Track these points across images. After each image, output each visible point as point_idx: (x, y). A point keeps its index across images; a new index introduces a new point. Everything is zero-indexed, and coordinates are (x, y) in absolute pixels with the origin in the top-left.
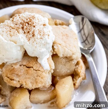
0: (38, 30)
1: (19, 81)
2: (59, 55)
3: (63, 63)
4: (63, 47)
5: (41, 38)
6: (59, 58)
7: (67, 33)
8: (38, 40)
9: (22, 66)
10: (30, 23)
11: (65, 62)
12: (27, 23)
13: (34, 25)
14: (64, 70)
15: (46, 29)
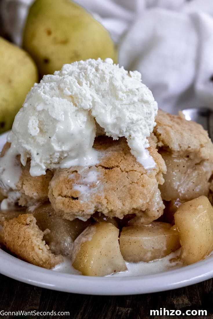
2: (171, 146)
11: (185, 166)
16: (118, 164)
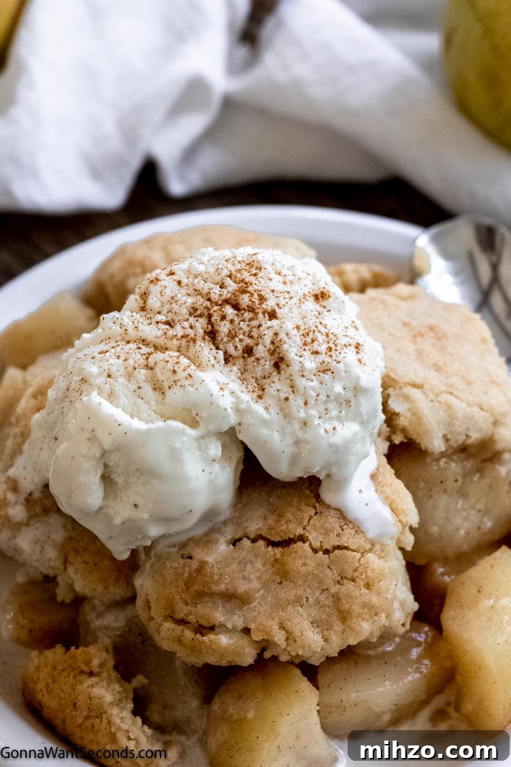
0: (298, 328)
1: (247, 631)
2: (424, 444)
3: (450, 484)
4: (437, 395)
5: (324, 372)
6: (429, 460)
7: (433, 321)
8: (310, 384)
9: (246, 542)
10: (245, 300)
11: (459, 478)
12: (227, 302)
13: (270, 304)
14: (465, 519)
15: (333, 315)
16: (302, 532)
